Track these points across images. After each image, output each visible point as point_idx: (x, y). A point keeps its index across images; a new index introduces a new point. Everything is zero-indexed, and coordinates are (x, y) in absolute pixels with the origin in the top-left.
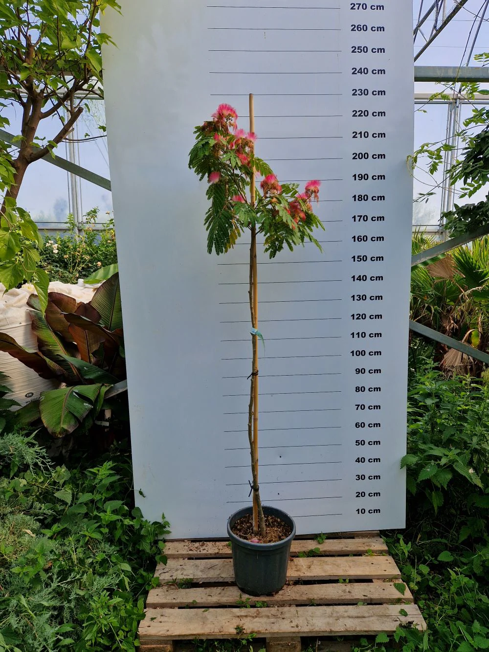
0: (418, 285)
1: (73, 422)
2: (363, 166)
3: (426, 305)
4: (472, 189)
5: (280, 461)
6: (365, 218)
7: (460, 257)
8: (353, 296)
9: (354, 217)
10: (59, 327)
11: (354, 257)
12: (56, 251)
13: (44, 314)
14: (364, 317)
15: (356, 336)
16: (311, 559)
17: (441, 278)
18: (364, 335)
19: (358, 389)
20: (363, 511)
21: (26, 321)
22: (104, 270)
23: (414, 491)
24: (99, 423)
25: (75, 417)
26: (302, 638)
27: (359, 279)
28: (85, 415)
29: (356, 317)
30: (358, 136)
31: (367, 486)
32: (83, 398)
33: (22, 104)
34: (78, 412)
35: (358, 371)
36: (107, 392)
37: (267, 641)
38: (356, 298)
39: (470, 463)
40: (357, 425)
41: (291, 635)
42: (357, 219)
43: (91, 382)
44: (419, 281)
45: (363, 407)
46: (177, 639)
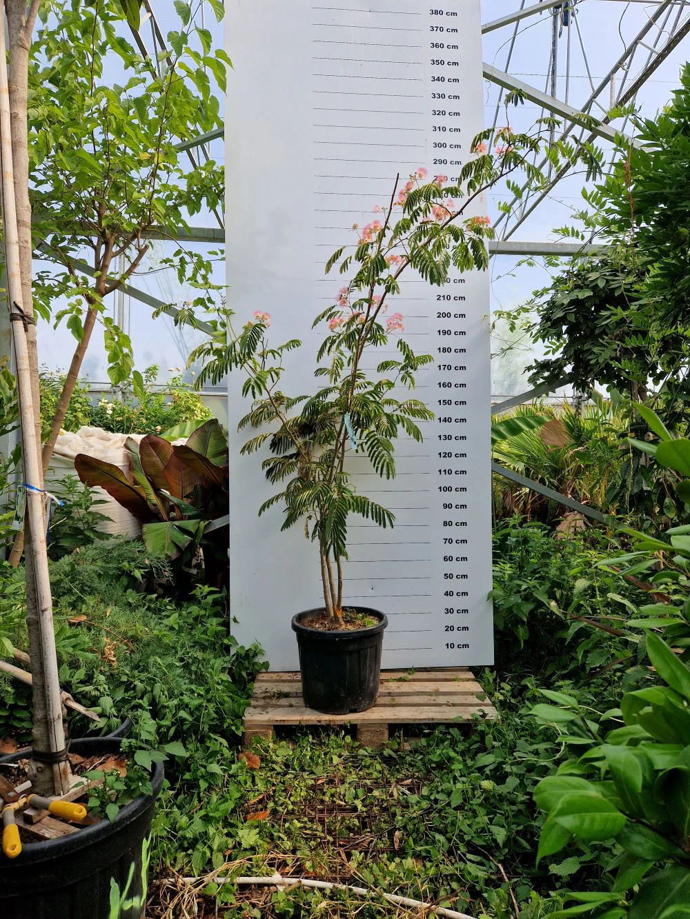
0: (532, 456)
1: (175, 551)
2: (445, 324)
3: (540, 476)
4: (554, 347)
5: (371, 592)
6: (449, 367)
7: (568, 421)
8: (440, 436)
9: (440, 366)
10: (152, 471)
11: (440, 401)
12: (110, 412)
13: (140, 456)
14: (450, 455)
15: (443, 473)
16: (400, 683)
17: (555, 446)
18: (450, 472)
19: (445, 524)
20: (452, 646)
21: (124, 462)
22: (181, 427)
23: (501, 627)
24: (187, 570)
25: (177, 546)
26: (390, 725)
27: (445, 420)
28: (186, 545)
29: (442, 455)
30: (442, 298)
31: (455, 620)
32: (184, 531)
33: (94, 247)
34: (180, 542)
35: (446, 506)
36: (206, 527)
37: (358, 727)
38: (443, 438)
39: (552, 596)
40: (445, 559)
41: (379, 722)
42: (442, 367)
43: (190, 518)
44: (533, 452)
45: (450, 541)
46: (278, 723)
